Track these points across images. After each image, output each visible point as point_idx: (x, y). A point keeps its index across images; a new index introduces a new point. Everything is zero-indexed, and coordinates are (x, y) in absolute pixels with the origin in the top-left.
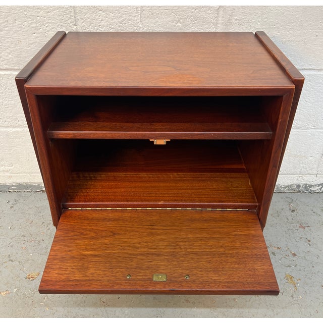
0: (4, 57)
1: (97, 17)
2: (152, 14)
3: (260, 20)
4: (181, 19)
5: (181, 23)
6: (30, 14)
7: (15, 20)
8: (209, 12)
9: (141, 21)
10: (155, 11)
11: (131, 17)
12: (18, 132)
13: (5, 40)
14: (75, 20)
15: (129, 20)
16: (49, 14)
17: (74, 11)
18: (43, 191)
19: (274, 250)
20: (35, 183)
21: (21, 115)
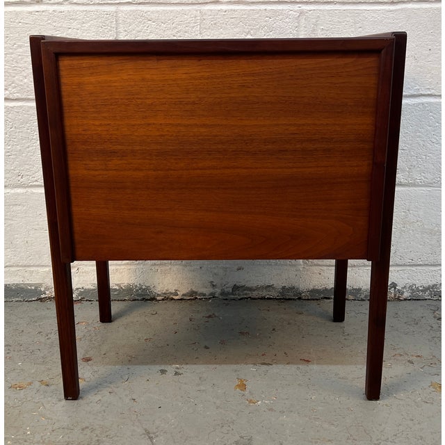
1: (145, 28)
2: (215, 24)
4: (252, 29)
6: (59, 25)
8: (287, 20)
9: (201, 34)
10: (219, 20)
11: (187, 28)
14: (117, 33)
15: (186, 32)
16: (84, 25)
17: (116, 21)
18: (41, 300)
19: (411, 358)
20: (31, 285)
21: (27, 167)
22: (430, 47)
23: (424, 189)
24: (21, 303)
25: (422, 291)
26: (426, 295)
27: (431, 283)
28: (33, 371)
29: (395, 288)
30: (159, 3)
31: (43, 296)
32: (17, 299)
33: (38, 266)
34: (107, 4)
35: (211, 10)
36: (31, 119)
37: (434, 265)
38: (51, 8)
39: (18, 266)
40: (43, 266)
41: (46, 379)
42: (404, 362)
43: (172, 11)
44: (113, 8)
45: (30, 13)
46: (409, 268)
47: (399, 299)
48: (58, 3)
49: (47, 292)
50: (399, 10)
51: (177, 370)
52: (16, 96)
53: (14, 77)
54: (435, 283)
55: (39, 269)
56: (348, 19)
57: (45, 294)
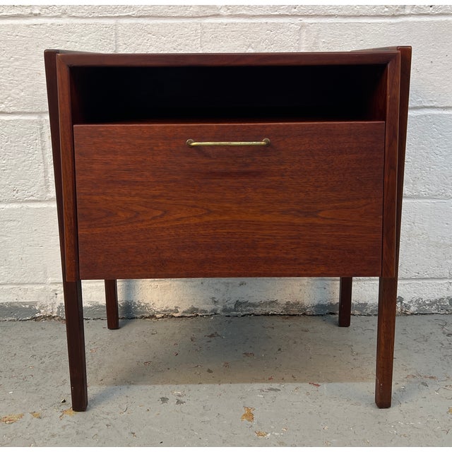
0: (14, 95)
1: (145, 41)
2: (216, 37)
3: (354, 42)
4: (253, 42)
5: (253, 48)
6: (58, 38)
7: (38, 46)
8: (288, 33)
9: (201, 47)
10: (220, 33)
11: (188, 41)
12: (14, 210)
13: (19, 72)
14: (116, 46)
15: (186, 45)
16: (83, 38)
17: (116, 34)
18: (35, 319)
19: (424, 380)
20: (25, 303)
21: (22, 181)
22: (431, 60)
23: (429, 201)
24: (15, 323)
25: (429, 305)
26: (433, 309)
27: (437, 297)
28: (25, 400)
29: (402, 302)
30: (159, 17)
31: (37, 315)
32: (11, 318)
33: (33, 283)
34: (107, 17)
35: (212, 24)
36: (27, 132)
37: (440, 279)
38: (49, 21)
39: (11, 284)
40: (38, 283)
41: (39, 410)
42: (417, 384)
43: (172, 25)
44: (112, 22)
45: (28, 26)
46: (414, 281)
47: (405, 314)
48: (56, 17)
49: (42, 311)
50: (400, 23)
51: (179, 398)
52: (13, 109)
53: (11, 90)
54: (442, 297)
55: (33, 286)
56: (349, 32)
57: (40, 312)
